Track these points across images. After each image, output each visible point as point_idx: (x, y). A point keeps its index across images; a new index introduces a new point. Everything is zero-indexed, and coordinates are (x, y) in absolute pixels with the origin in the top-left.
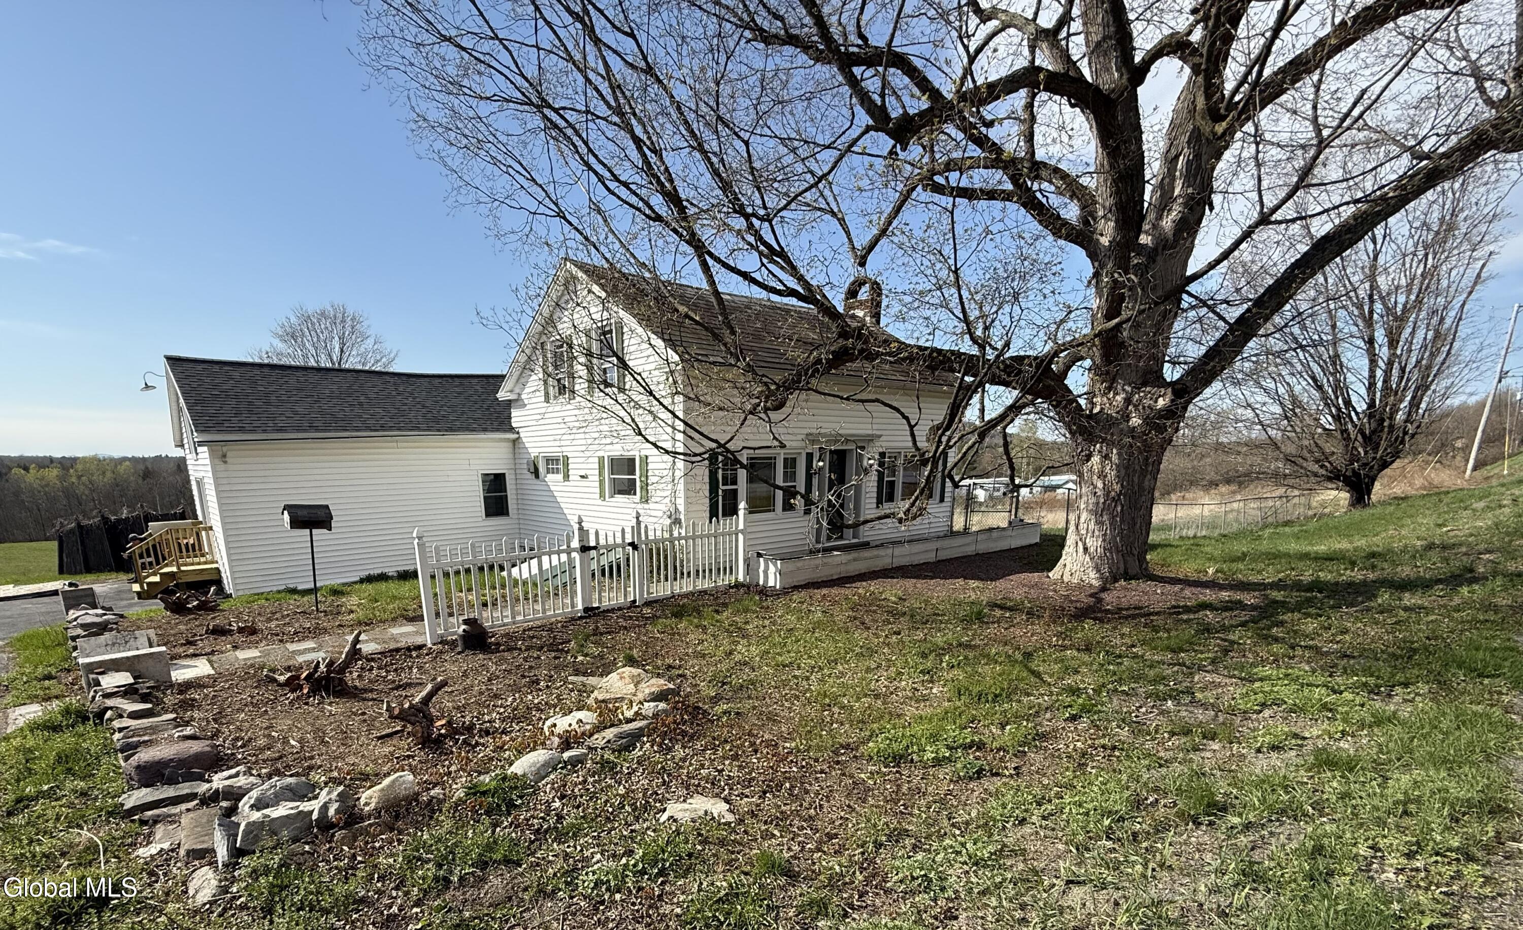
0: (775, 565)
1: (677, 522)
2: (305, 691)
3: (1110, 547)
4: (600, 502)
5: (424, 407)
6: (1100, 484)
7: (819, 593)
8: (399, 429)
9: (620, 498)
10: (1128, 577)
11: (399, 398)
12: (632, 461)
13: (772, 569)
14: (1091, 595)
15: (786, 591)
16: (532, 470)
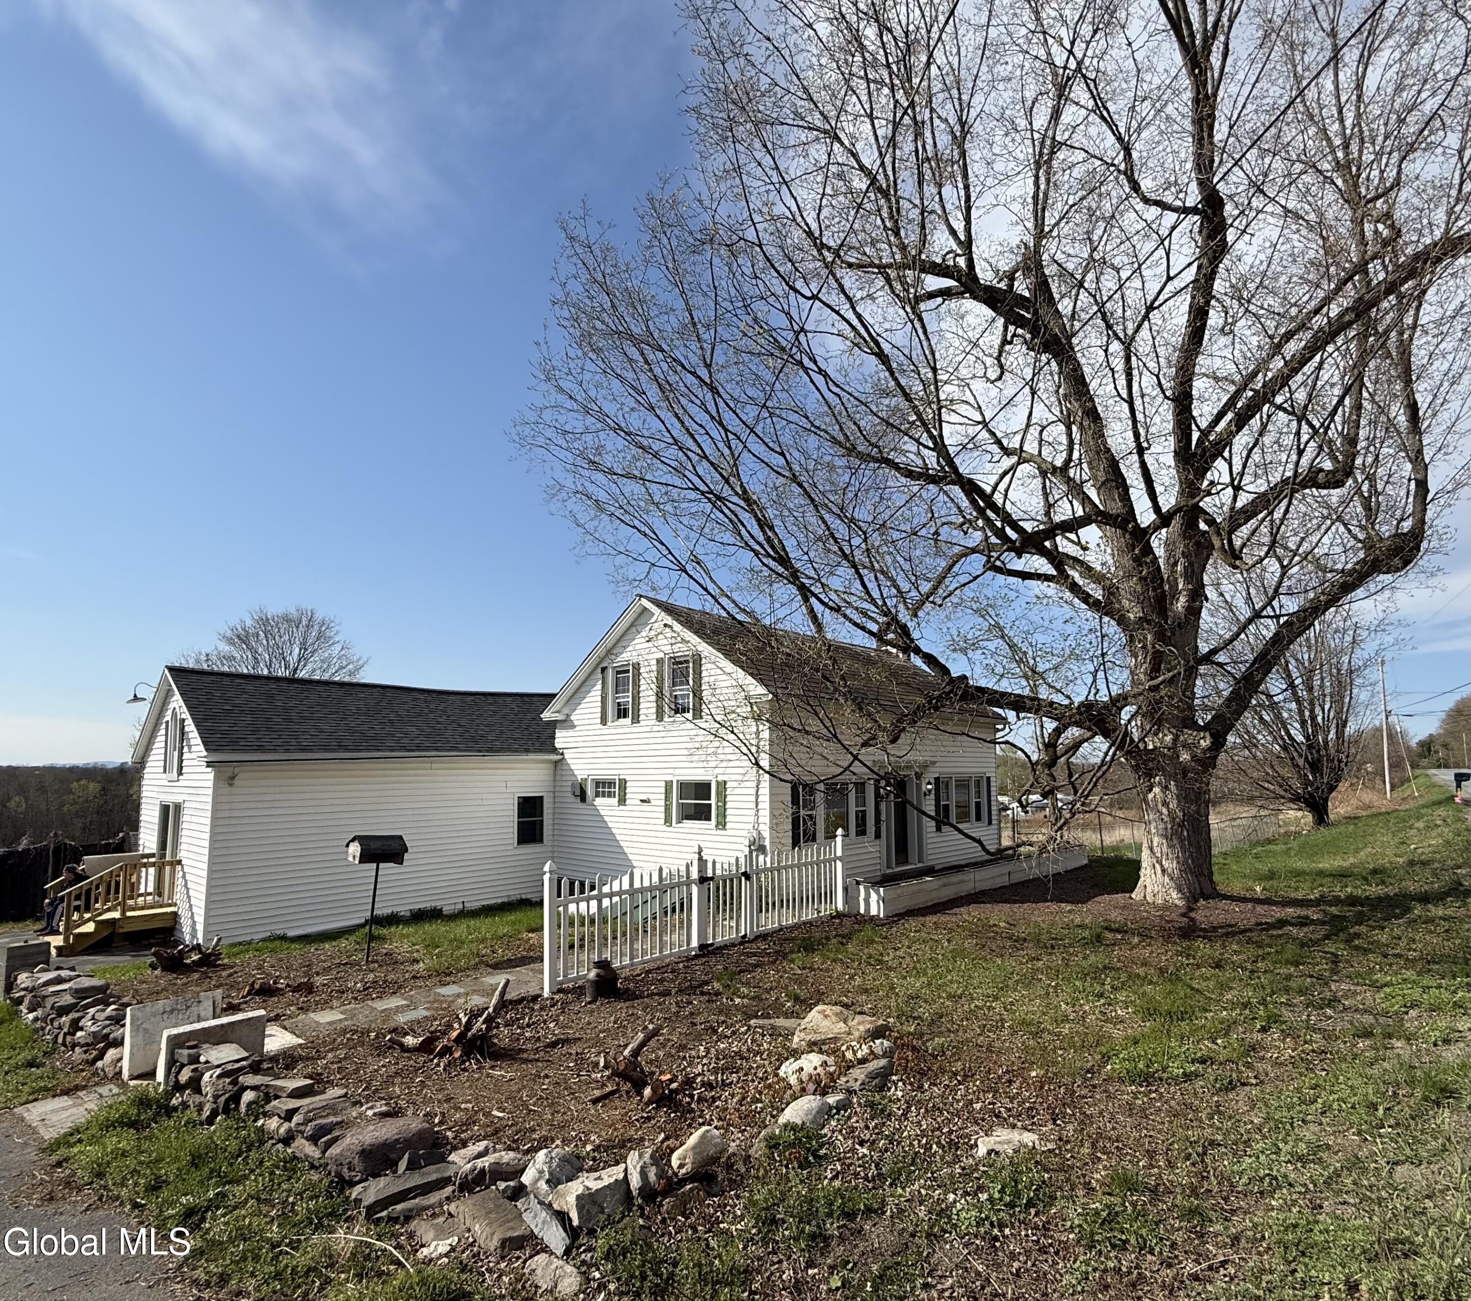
0: (878, 893)
1: (762, 849)
2: (457, 1055)
3: (1185, 868)
4: (665, 828)
5: (460, 726)
6: (1165, 811)
7: (930, 919)
8: (437, 750)
9: (688, 824)
10: (1206, 898)
11: (431, 716)
12: (708, 785)
13: (874, 897)
14: (1184, 915)
15: (896, 917)
16: (578, 793)
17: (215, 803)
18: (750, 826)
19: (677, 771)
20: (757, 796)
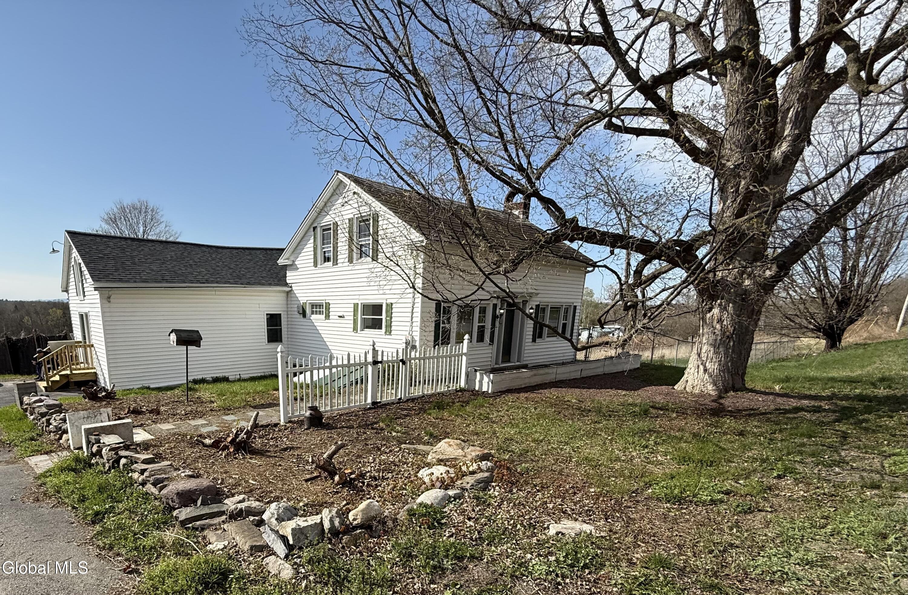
0: (489, 377)
1: (414, 346)
3: (723, 369)
6: (718, 326)
7: (523, 395)
8: (217, 283)
9: (368, 331)
10: (735, 390)
12: (380, 306)
13: (486, 379)
14: (713, 401)
15: (498, 393)
17: (103, 313)
18: (407, 333)
19: (361, 297)
20: (412, 313)
